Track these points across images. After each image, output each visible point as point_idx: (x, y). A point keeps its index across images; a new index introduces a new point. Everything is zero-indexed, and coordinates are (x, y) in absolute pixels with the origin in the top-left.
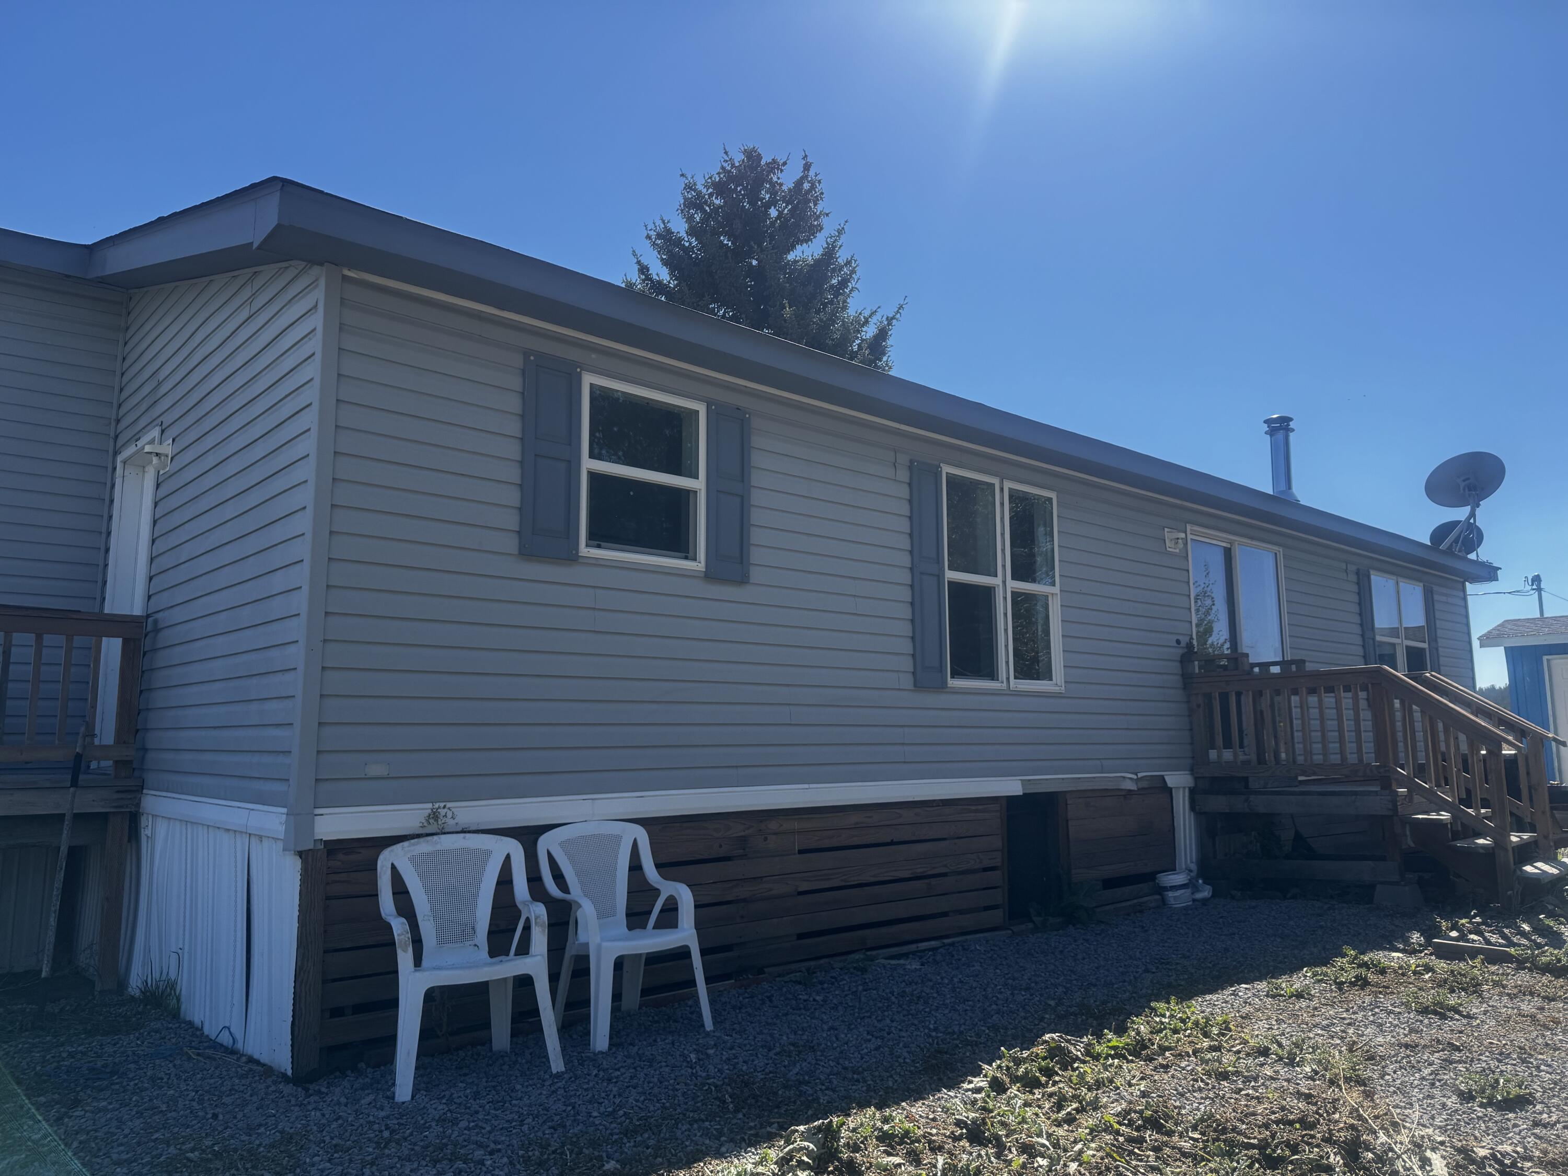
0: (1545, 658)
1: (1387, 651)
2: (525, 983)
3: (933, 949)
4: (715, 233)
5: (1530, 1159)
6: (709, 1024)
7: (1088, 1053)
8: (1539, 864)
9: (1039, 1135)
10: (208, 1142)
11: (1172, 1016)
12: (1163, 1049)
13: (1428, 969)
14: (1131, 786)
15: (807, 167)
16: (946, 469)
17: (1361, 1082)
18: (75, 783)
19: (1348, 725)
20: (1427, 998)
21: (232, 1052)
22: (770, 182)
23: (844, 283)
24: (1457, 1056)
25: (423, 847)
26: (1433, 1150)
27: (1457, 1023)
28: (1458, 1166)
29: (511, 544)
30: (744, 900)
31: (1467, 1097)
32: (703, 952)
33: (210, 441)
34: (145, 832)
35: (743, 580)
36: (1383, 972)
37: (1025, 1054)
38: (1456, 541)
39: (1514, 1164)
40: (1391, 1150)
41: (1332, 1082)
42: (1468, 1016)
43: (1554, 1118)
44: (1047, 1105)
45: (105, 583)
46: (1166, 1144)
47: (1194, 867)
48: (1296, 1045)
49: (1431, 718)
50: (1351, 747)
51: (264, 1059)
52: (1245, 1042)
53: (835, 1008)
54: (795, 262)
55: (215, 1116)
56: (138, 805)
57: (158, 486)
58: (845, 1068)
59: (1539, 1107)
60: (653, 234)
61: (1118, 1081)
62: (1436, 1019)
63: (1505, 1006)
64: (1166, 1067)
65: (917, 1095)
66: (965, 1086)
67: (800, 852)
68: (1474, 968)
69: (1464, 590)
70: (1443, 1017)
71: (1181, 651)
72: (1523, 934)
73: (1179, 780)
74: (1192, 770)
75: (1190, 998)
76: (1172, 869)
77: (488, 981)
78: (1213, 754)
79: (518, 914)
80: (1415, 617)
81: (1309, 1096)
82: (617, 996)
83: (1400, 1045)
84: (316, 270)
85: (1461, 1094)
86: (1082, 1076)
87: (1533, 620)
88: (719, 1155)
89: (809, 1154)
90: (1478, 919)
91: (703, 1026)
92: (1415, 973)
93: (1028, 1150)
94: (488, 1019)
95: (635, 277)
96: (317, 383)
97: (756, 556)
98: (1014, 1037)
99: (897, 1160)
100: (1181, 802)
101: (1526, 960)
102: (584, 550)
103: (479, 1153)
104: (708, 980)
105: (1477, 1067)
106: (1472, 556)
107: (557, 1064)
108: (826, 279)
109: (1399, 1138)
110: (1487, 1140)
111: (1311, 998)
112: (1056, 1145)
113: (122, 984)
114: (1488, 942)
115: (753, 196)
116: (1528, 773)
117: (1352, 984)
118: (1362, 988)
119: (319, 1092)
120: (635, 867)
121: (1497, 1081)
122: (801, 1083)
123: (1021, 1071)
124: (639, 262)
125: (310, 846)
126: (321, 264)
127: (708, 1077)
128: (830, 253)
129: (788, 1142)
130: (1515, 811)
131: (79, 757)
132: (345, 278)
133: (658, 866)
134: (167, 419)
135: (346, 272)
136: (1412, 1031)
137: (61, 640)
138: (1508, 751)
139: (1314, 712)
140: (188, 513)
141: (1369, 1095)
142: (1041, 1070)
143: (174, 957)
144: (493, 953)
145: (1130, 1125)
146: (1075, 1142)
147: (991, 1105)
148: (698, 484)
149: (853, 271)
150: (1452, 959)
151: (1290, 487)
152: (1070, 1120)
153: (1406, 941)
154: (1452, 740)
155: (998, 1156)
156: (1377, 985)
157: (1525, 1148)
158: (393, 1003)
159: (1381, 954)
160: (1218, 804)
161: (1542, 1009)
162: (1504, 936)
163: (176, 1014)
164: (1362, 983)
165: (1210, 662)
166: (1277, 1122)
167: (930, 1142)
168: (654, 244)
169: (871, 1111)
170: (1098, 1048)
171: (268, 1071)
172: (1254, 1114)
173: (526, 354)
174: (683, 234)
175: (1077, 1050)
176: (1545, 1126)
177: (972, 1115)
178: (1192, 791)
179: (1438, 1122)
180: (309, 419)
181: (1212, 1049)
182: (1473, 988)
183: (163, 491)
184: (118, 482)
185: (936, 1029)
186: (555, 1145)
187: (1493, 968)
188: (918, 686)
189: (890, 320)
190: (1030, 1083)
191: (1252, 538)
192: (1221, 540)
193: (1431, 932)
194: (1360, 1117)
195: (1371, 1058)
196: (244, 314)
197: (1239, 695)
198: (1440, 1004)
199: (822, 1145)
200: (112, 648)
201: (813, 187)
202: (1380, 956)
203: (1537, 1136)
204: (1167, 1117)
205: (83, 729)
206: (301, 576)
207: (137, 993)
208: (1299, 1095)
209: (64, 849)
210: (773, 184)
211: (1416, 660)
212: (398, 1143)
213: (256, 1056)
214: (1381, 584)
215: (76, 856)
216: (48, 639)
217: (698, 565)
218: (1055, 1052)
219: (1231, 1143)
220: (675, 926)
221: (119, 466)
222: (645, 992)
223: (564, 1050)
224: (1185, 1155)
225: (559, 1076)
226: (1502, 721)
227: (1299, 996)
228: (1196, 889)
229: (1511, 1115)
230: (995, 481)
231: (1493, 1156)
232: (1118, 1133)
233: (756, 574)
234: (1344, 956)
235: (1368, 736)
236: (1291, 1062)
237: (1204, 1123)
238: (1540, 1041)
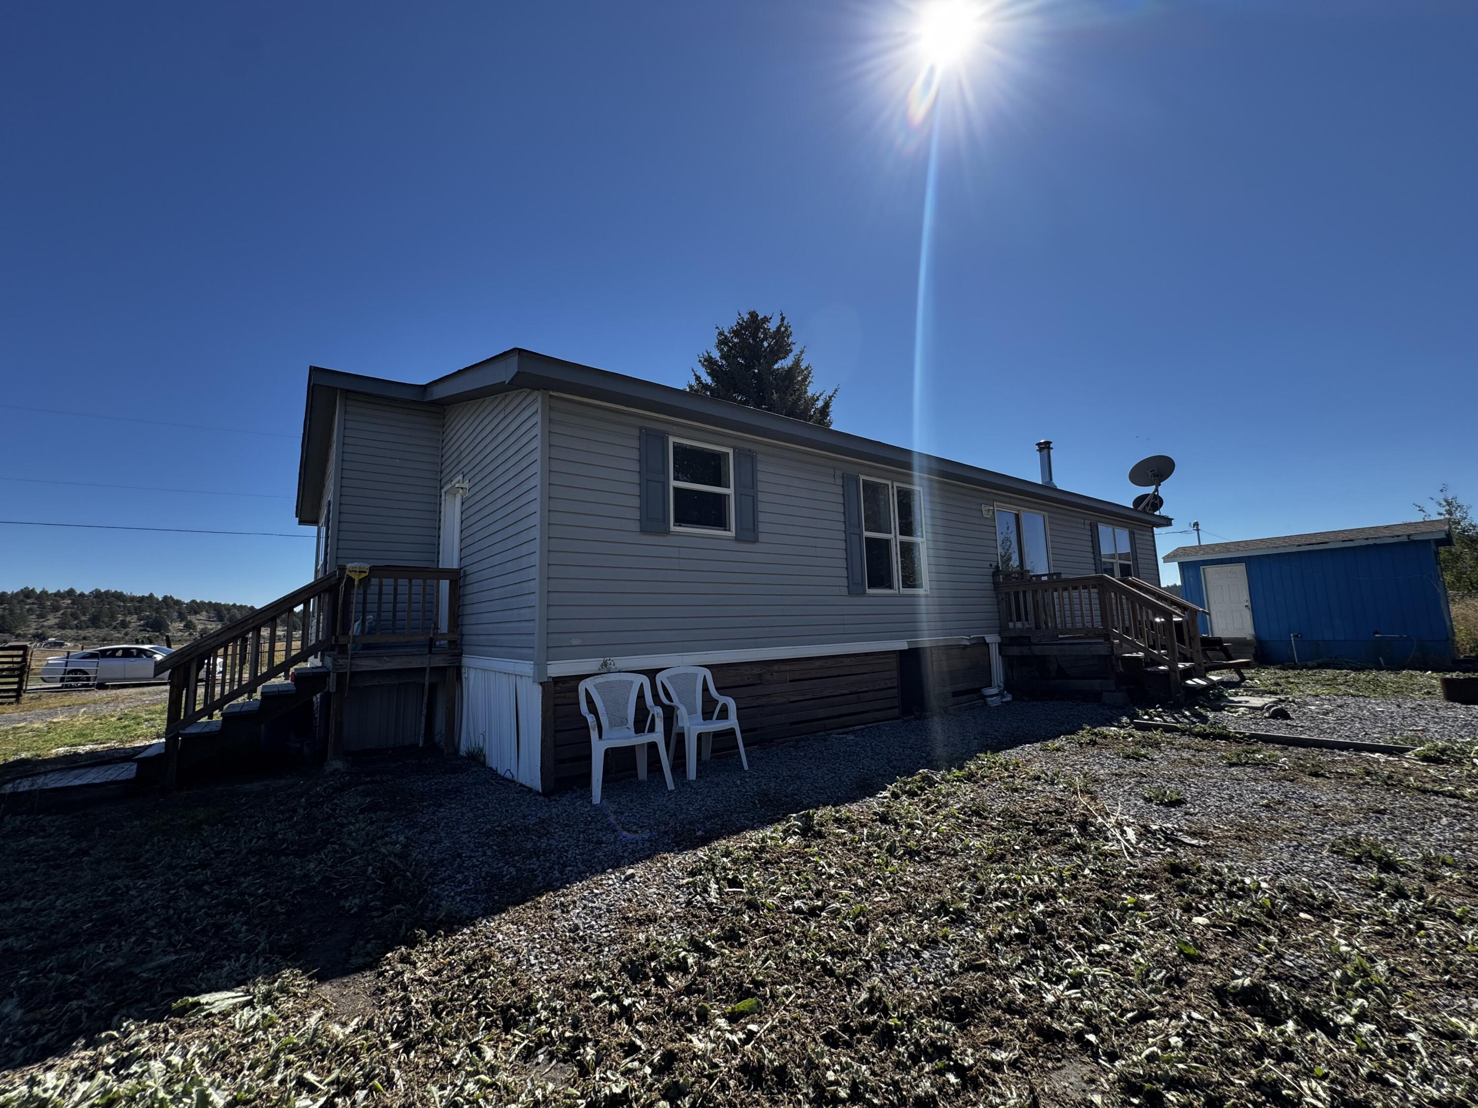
0: (1201, 567)
1: (1110, 567)
2: (653, 746)
3: (862, 730)
4: (735, 357)
5: (1181, 831)
6: (746, 767)
7: (943, 779)
8: (1196, 680)
9: (917, 819)
10: (505, 823)
11: (988, 761)
12: (983, 777)
13: (1130, 735)
14: (967, 643)
15: (783, 319)
16: (862, 477)
17: (1089, 792)
18: (430, 652)
19: (1086, 607)
20: (1129, 751)
21: (513, 781)
22: (764, 328)
23: (805, 379)
24: (1144, 780)
25: (599, 679)
26: (1128, 826)
27: (1146, 763)
28: (1141, 834)
29: (636, 526)
30: (762, 706)
31: (1148, 800)
32: (742, 732)
33: (488, 480)
34: (464, 676)
35: (755, 541)
36: (1105, 737)
37: (910, 779)
38: (1147, 505)
39: (1172, 833)
40: (1105, 826)
41: (1075, 793)
42: (1152, 760)
43: (1197, 810)
44: (921, 805)
45: (439, 553)
46: (983, 823)
47: (1002, 685)
48: (1055, 774)
49: (1132, 602)
50: (1087, 619)
51: (528, 785)
52: (1027, 773)
53: (811, 759)
54: (778, 369)
55: (507, 811)
56: (460, 662)
57: (463, 504)
58: (816, 787)
59: (1189, 805)
60: (702, 359)
61: (959, 793)
62: (1134, 761)
63: (1173, 755)
64: (984, 786)
65: (854, 800)
66: (878, 796)
67: (790, 681)
68: (1157, 735)
69: (1153, 532)
70: (1138, 760)
71: (992, 570)
72: (1186, 717)
73: (992, 639)
74: (1000, 634)
75: (998, 752)
76: (990, 685)
77: (634, 746)
78: (1011, 625)
79: (649, 712)
80: (1125, 547)
81: (1061, 800)
82: (699, 754)
83: (1113, 774)
84: (536, 393)
85: (1145, 799)
86: (939, 790)
87: (1194, 547)
88: (753, 828)
89: (798, 827)
90: (1160, 710)
91: (743, 767)
92: (1123, 738)
93: (911, 826)
94: (636, 765)
95: (693, 382)
96: (539, 449)
97: (762, 527)
98: (904, 772)
99: (843, 831)
100: (994, 651)
101: (1186, 730)
102: (673, 528)
103: (635, 828)
104: (745, 746)
105: (1155, 785)
106: (1157, 513)
107: (671, 786)
108: (795, 378)
109: (1109, 820)
110: (1159, 822)
111: (1064, 751)
112: (926, 824)
113: (457, 750)
114: (1166, 721)
115: (754, 336)
116: (1189, 631)
117: (1088, 744)
118: (1093, 746)
119: (555, 800)
120: (705, 689)
121: (1165, 792)
122: (794, 794)
123: (908, 788)
124: (695, 375)
125: (546, 680)
126: (539, 390)
127: (746, 792)
128: (797, 363)
129: (788, 822)
130: (1182, 651)
131: (431, 639)
132: (551, 396)
133: (717, 689)
134: (466, 470)
135: (551, 393)
136: (1120, 767)
137: (421, 582)
138: (1176, 619)
139: (1066, 601)
140: (478, 517)
141: (1094, 799)
142: (918, 787)
143: (481, 737)
144: (637, 732)
145: (964, 814)
146: (936, 822)
147: (891, 804)
148: (730, 491)
149: (810, 373)
150: (1144, 730)
151: (1051, 479)
152: (933, 812)
153: (1119, 722)
154: (1144, 613)
155: (896, 829)
156: (1101, 744)
157: (1179, 825)
158: (589, 757)
159: (1105, 728)
160: (1015, 651)
161: (1194, 756)
162: (1175, 718)
163: (484, 764)
164: (1093, 743)
165: (1008, 576)
166: (1043, 812)
167: (860, 822)
168: (703, 365)
169: (829, 807)
170: (948, 777)
171: (530, 790)
172: (1030, 808)
173: (641, 429)
174: (718, 359)
175: (937, 778)
176: (1191, 815)
177: (882, 809)
178: (1000, 645)
179: (1131, 813)
180: (536, 468)
181: (1009, 777)
182: (1156, 745)
183: (466, 506)
184: (443, 503)
185: (863, 768)
186: (672, 824)
187: (1167, 735)
188: (851, 593)
189: (830, 397)
190: (912, 794)
191: (1030, 508)
192: (1014, 509)
193: (1133, 716)
194: (1088, 810)
195: (1096, 781)
196: (501, 416)
197: (1024, 592)
198: (1136, 753)
199: (804, 823)
200: (445, 585)
201: (786, 330)
202: (1104, 729)
203: (1186, 820)
204: (984, 810)
205: (433, 626)
206: (536, 546)
207: (464, 754)
208: (1056, 799)
209: (427, 684)
210: (765, 329)
211: (1126, 571)
212: (595, 822)
213: (524, 783)
214: (1104, 531)
215: (433, 687)
216: (414, 582)
217: (732, 534)
218: (925, 778)
219: (1017, 822)
220: (727, 718)
221: (443, 494)
222: (713, 751)
223: (674, 779)
224: (994, 829)
225: (672, 791)
226: (1173, 603)
227: (1058, 750)
228: (1003, 696)
229: (1173, 809)
230: (889, 483)
231: (1161, 829)
232: (958, 818)
233: (761, 537)
234: (1083, 729)
235: (1097, 613)
236: (1052, 783)
237: (1003, 813)
238: (1192, 772)
